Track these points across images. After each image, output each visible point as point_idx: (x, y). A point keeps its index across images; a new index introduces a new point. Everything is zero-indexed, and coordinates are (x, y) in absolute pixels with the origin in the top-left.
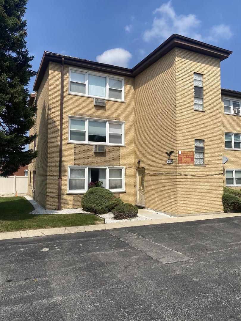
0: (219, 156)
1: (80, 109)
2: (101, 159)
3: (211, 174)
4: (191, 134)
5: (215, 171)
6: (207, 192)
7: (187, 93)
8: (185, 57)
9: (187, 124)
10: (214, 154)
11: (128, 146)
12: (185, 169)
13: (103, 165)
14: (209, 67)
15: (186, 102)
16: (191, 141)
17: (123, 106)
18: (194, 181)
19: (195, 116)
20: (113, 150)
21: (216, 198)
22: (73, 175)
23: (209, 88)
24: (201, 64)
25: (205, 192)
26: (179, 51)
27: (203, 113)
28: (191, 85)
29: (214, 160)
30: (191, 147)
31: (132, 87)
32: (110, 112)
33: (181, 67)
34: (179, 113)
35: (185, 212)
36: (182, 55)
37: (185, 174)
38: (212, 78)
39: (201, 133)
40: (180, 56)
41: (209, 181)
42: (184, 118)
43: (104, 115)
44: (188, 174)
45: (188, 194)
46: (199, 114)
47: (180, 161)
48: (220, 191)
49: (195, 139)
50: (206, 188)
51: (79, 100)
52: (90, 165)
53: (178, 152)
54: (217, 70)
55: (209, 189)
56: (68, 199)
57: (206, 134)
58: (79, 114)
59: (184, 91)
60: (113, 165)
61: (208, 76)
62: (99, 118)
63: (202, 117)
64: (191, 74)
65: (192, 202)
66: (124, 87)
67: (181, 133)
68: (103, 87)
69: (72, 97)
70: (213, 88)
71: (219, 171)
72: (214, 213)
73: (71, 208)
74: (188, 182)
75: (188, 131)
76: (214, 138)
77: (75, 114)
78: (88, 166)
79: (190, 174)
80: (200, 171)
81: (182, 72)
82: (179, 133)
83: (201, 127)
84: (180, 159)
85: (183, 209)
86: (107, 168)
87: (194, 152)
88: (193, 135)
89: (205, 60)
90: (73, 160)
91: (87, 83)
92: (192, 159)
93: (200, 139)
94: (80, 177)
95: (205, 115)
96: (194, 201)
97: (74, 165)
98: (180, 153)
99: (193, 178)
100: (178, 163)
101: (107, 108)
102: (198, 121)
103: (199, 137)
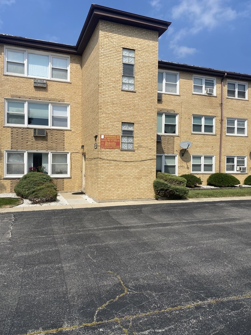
0: (152, 140)
1: (18, 90)
2: (42, 143)
3: (141, 159)
4: (117, 116)
5: (146, 156)
6: (135, 178)
7: (113, 72)
8: (112, 31)
9: (112, 105)
10: (146, 139)
11: (74, 130)
12: (108, 154)
13: (44, 150)
14: (144, 41)
15: (111, 82)
16: (117, 124)
17: (68, 86)
18: (119, 166)
19: (123, 97)
20: (56, 133)
21: (145, 185)
22: (11, 159)
23: (142, 65)
24: (132, 38)
25: (133, 178)
26: (103, 24)
27: (133, 93)
28: (118, 62)
29: (146, 145)
30: (116, 130)
31: (79, 66)
32: (52, 93)
33: (106, 42)
34: (102, 93)
35: (106, 198)
36: (107, 28)
37: (108, 159)
38: (147, 54)
39: (129, 116)
40: (105, 29)
41: (138, 166)
42: (109, 99)
43: (45, 96)
44: (112, 159)
45: (112, 179)
46: (128, 95)
47: (102, 145)
48: (152, 177)
49: (122, 122)
50: (133, 173)
51: (17, 81)
52: (29, 149)
53: (101, 136)
54: (153, 45)
55: (137, 175)
56: (5, 183)
57: (137, 116)
58: (16, 96)
59: (109, 69)
60: (56, 149)
61: (141, 52)
62: (39, 100)
63: (132, 98)
64: (119, 49)
65: (116, 188)
66: (69, 66)
67: (105, 115)
68: (45, 67)
69: (8, 78)
70: (147, 64)
71: (152, 156)
72: (143, 199)
73: (8, 192)
74: (112, 167)
75: (114, 113)
76: (146, 122)
77: (12, 96)
78: (27, 150)
79: (115, 159)
80: (127, 156)
81: (107, 47)
82: (102, 115)
83: (131, 109)
84: (103, 143)
85: (104, 195)
86: (50, 153)
87: (121, 136)
88: (120, 118)
89: (138, 33)
90: (10, 144)
91: (25, 62)
92: (118, 144)
93: (129, 122)
94: (18, 161)
95: (136, 96)
96: (118, 187)
97: (11, 149)
98: (103, 137)
99: (119, 163)
100: (100, 147)
101: (49, 88)
102: (126, 102)
103: (126, 120)
